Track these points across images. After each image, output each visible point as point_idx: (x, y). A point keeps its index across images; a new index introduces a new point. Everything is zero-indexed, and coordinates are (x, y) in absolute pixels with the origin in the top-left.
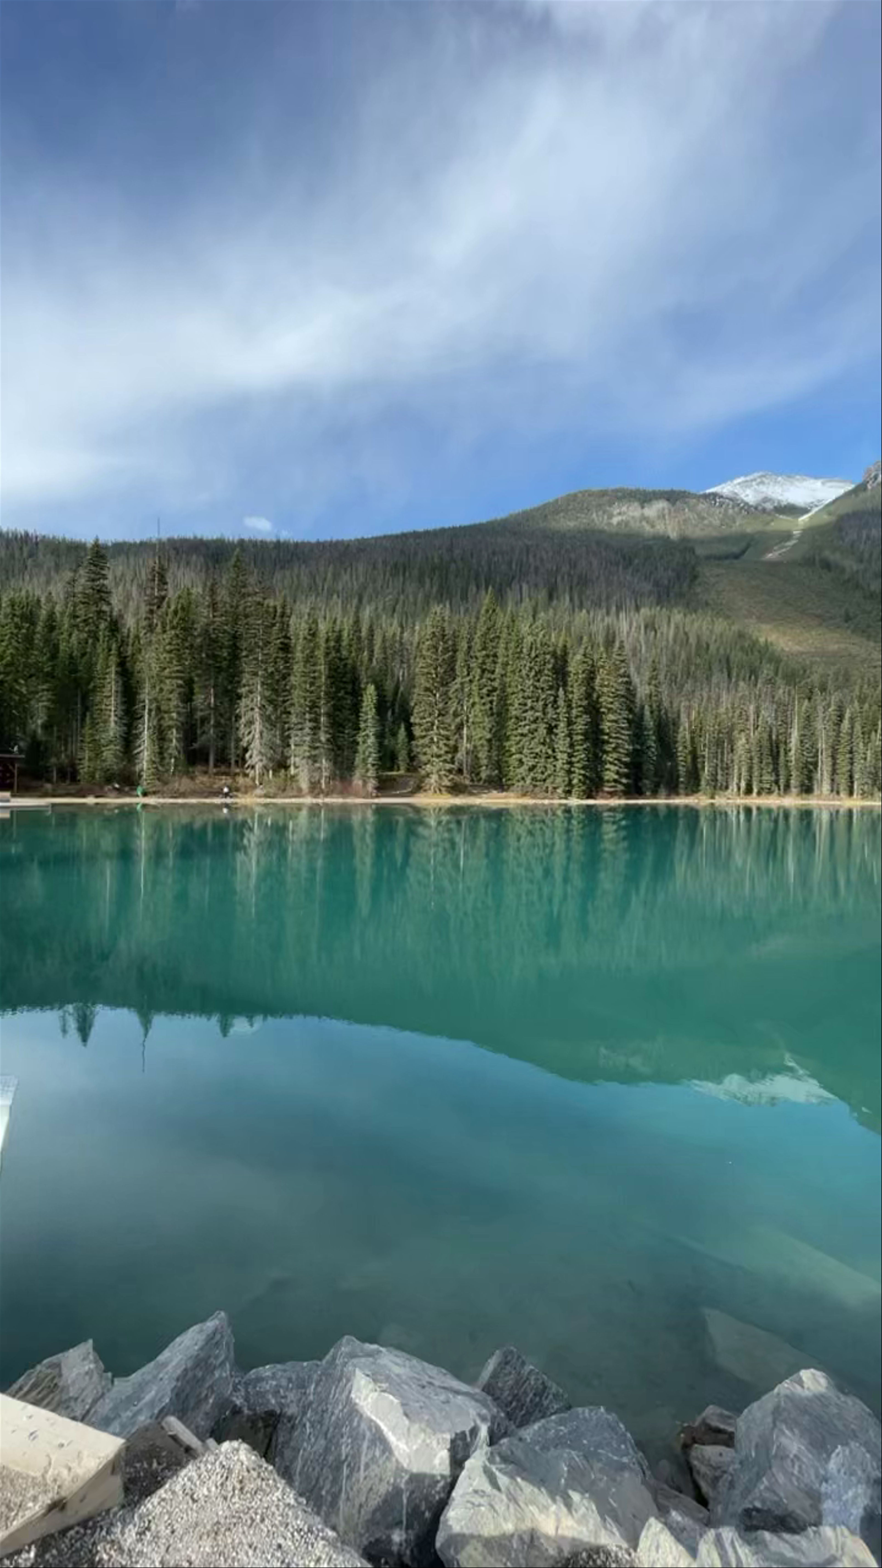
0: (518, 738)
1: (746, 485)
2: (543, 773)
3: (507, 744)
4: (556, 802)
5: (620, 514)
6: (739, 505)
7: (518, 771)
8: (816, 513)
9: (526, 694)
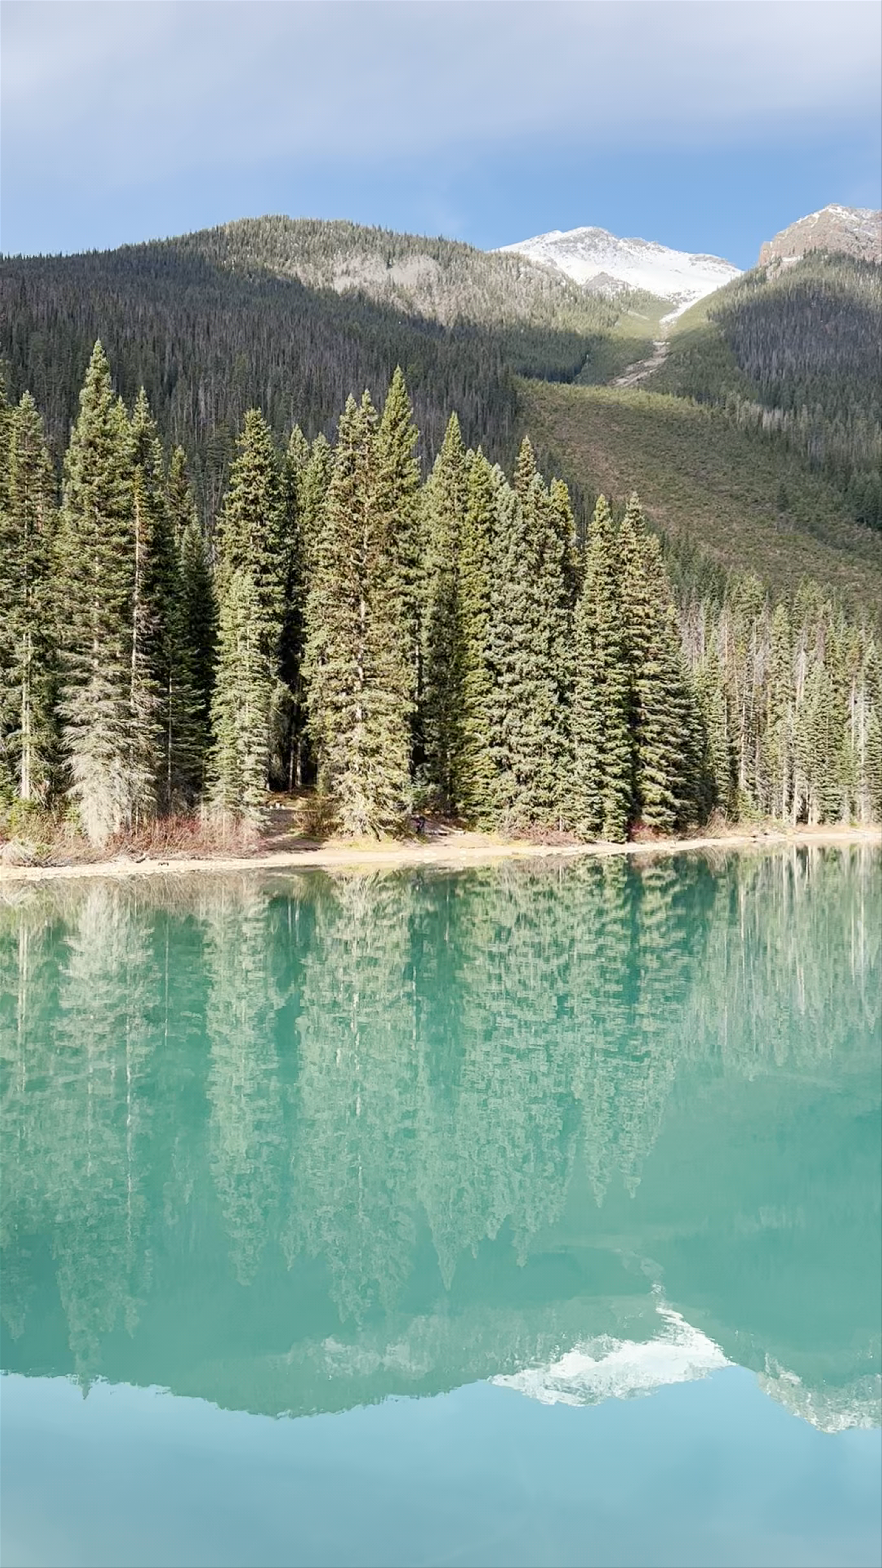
0: (496, 712)
1: (567, 247)
2: (550, 789)
3: (468, 724)
4: (575, 850)
5: (347, 273)
6: (558, 284)
7: (494, 784)
8: (687, 312)
9: (512, 615)
